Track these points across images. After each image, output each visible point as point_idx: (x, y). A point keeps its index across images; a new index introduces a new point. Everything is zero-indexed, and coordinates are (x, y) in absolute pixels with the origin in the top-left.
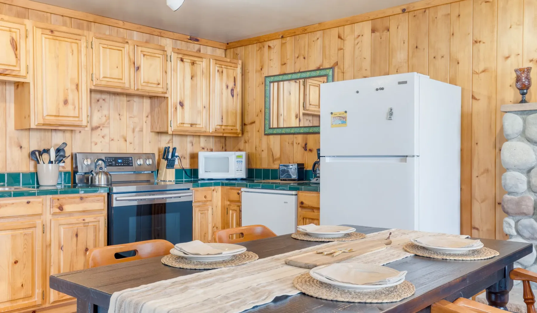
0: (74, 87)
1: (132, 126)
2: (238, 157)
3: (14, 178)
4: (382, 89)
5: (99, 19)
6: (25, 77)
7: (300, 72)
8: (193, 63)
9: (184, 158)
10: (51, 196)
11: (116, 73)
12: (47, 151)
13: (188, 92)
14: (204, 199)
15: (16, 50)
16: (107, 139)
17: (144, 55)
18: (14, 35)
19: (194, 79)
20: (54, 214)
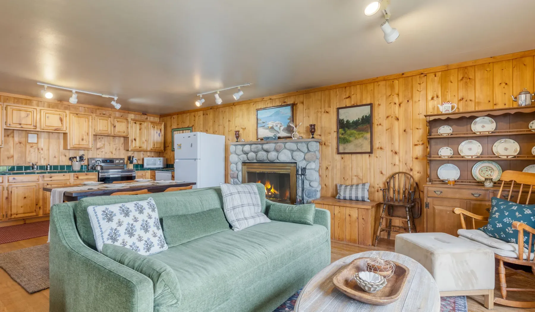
0: (86, 134)
1: (115, 148)
2: (159, 159)
3: (62, 167)
4: (190, 137)
5: (100, 108)
6: (65, 131)
7: (183, 128)
8: (141, 124)
9: (140, 160)
10: (73, 173)
11: (105, 129)
12: (76, 158)
13: (138, 135)
14: (142, 175)
15: (62, 121)
16: (104, 153)
17: (118, 122)
18: (61, 116)
19: (141, 130)
20: (75, 179)
